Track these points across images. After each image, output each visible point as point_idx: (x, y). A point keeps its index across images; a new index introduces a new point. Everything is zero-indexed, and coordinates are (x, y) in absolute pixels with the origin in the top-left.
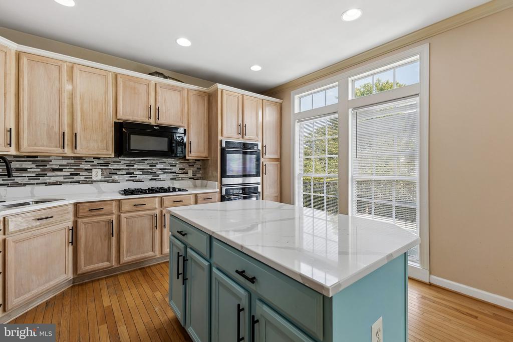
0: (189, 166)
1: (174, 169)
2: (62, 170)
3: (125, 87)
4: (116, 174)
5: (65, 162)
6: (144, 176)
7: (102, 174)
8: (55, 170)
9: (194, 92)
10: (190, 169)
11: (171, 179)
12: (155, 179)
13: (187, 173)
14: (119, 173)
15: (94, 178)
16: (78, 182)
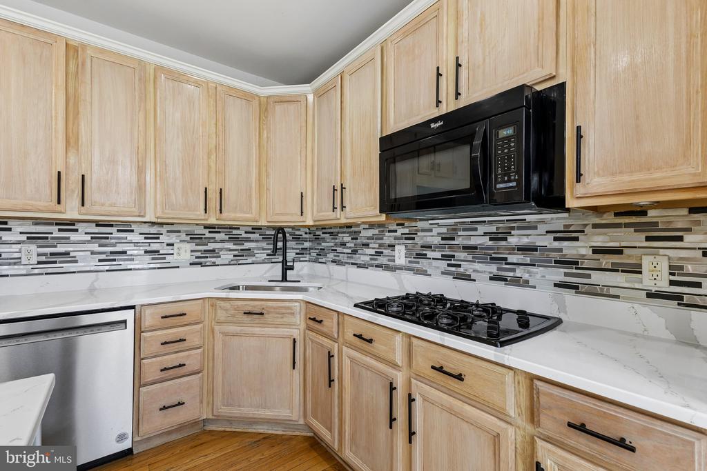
0: (648, 239)
2: (368, 245)
4: (425, 257)
6: (477, 266)
7: (407, 256)
8: (364, 245)
11: (556, 285)
12: (504, 279)
14: (429, 254)
15: (398, 262)
16: (381, 267)
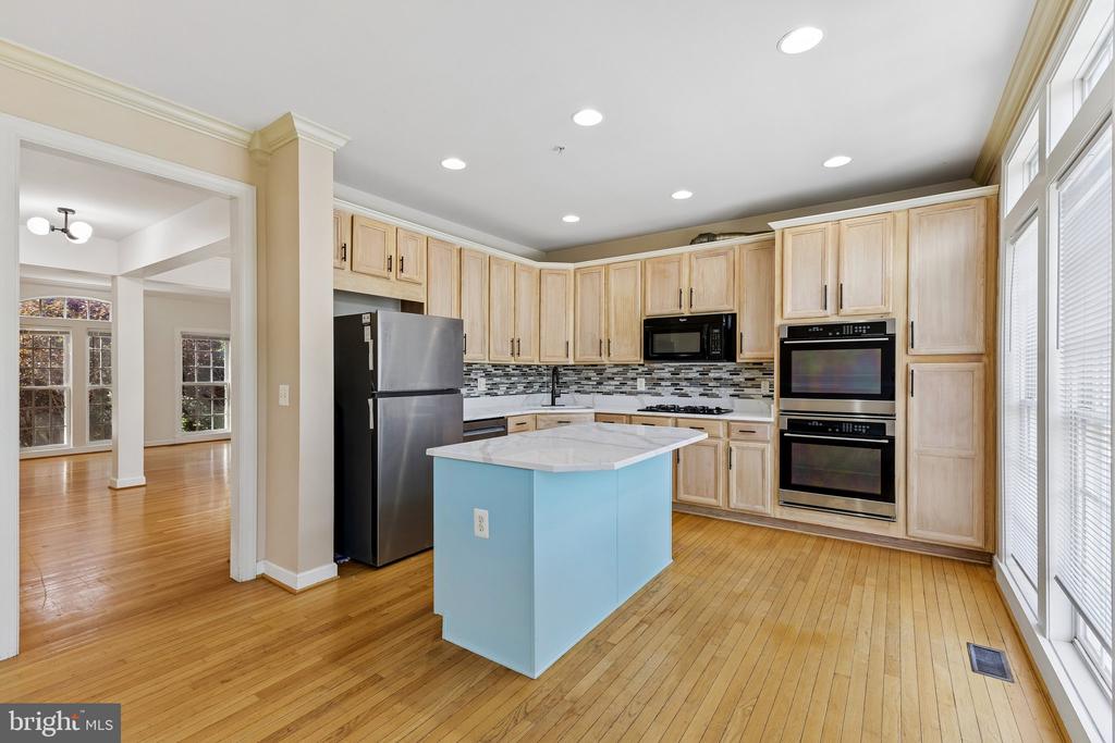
0: (764, 374)
1: (736, 379)
3: (653, 273)
4: (659, 385)
5: (615, 370)
6: (692, 389)
7: (646, 385)
8: (609, 379)
9: (750, 247)
10: (765, 379)
11: (730, 395)
12: (706, 395)
13: (759, 386)
14: (663, 383)
15: (639, 389)
16: (625, 393)
